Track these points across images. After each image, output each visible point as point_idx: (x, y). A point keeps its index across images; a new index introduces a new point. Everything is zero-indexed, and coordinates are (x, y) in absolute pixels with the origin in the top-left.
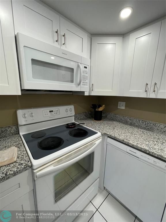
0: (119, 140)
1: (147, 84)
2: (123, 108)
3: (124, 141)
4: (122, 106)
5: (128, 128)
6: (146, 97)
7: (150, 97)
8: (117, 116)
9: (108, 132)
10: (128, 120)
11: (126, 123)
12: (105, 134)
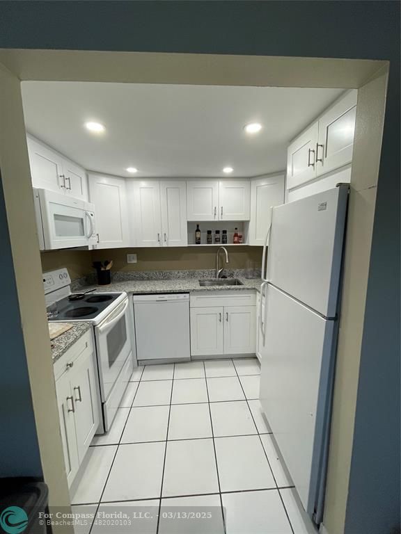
1: (159, 235)
4: (133, 260)
6: (159, 246)
8: (129, 273)
10: (144, 275)
12: (130, 293)
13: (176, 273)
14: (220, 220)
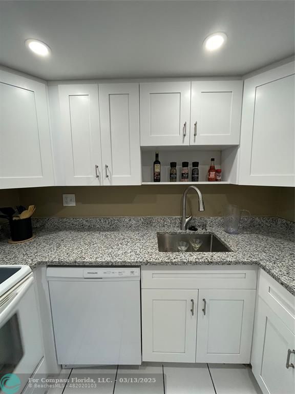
0: (67, 264)
1: (98, 167)
2: (74, 204)
3: (76, 262)
4: (70, 202)
5: (84, 237)
6: (99, 185)
7: (105, 185)
8: (65, 220)
9: (46, 258)
10: (84, 222)
11: (81, 228)
12: (40, 264)
13: (127, 220)
14: (192, 143)
